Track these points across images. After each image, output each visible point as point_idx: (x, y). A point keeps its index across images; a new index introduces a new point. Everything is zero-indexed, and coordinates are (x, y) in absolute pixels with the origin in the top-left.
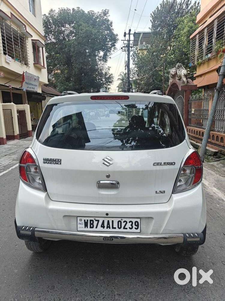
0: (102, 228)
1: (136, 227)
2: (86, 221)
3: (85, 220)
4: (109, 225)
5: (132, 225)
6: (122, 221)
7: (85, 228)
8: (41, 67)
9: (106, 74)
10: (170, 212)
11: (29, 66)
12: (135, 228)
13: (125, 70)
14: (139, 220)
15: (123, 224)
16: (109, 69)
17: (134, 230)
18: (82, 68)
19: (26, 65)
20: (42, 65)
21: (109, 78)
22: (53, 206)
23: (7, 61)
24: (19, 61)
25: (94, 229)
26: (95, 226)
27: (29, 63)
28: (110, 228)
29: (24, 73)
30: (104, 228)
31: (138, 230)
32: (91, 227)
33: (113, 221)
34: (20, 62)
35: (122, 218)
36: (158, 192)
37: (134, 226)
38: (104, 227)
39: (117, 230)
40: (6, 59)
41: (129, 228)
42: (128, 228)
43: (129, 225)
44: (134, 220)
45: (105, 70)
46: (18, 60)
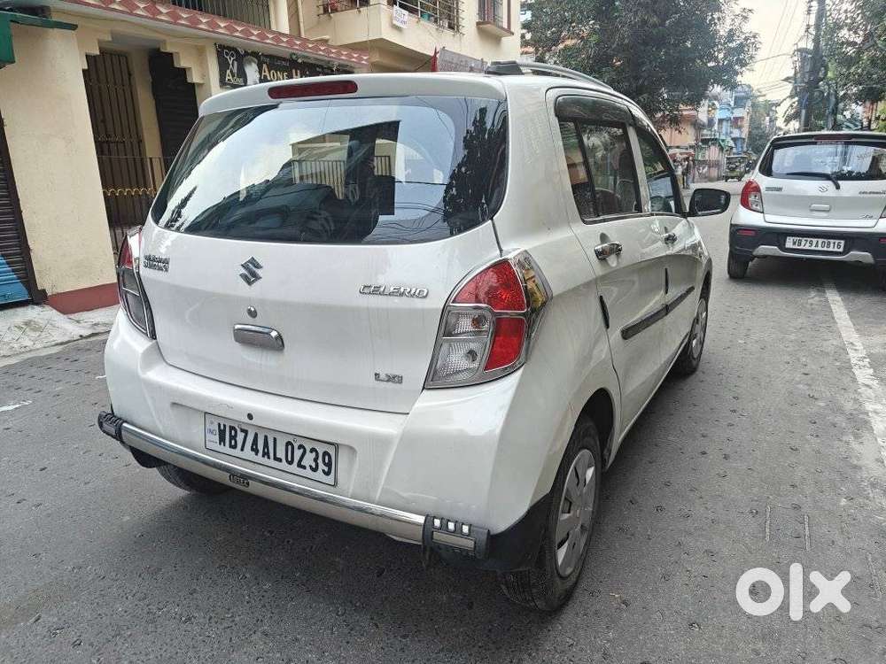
0: (254, 453)
1: (326, 469)
2: (222, 427)
3: (219, 425)
4: (268, 450)
5: (316, 460)
6: (296, 446)
7: (220, 444)
8: (498, 31)
9: (731, 35)
10: (396, 441)
11: (462, 30)
12: (323, 471)
13: (809, 14)
14: (332, 451)
15: (298, 453)
16: (746, 18)
17: (319, 475)
18: (644, 22)
19: (453, 28)
20: (505, 26)
21: (741, 48)
22: (159, 375)
23: (395, 22)
24: (432, 18)
25: (237, 452)
26: (239, 446)
27: (462, 23)
28: (269, 458)
29: (436, 53)
30: (257, 454)
31: (330, 479)
32: (231, 446)
33: (275, 440)
34: (436, 21)
35: (297, 438)
36: (383, 376)
37: (321, 466)
38: (257, 452)
39: (284, 465)
40: (391, 19)
41: (311, 466)
42: (308, 468)
43: (309, 460)
44: (321, 449)
45: (728, 21)
46: (430, 16)
